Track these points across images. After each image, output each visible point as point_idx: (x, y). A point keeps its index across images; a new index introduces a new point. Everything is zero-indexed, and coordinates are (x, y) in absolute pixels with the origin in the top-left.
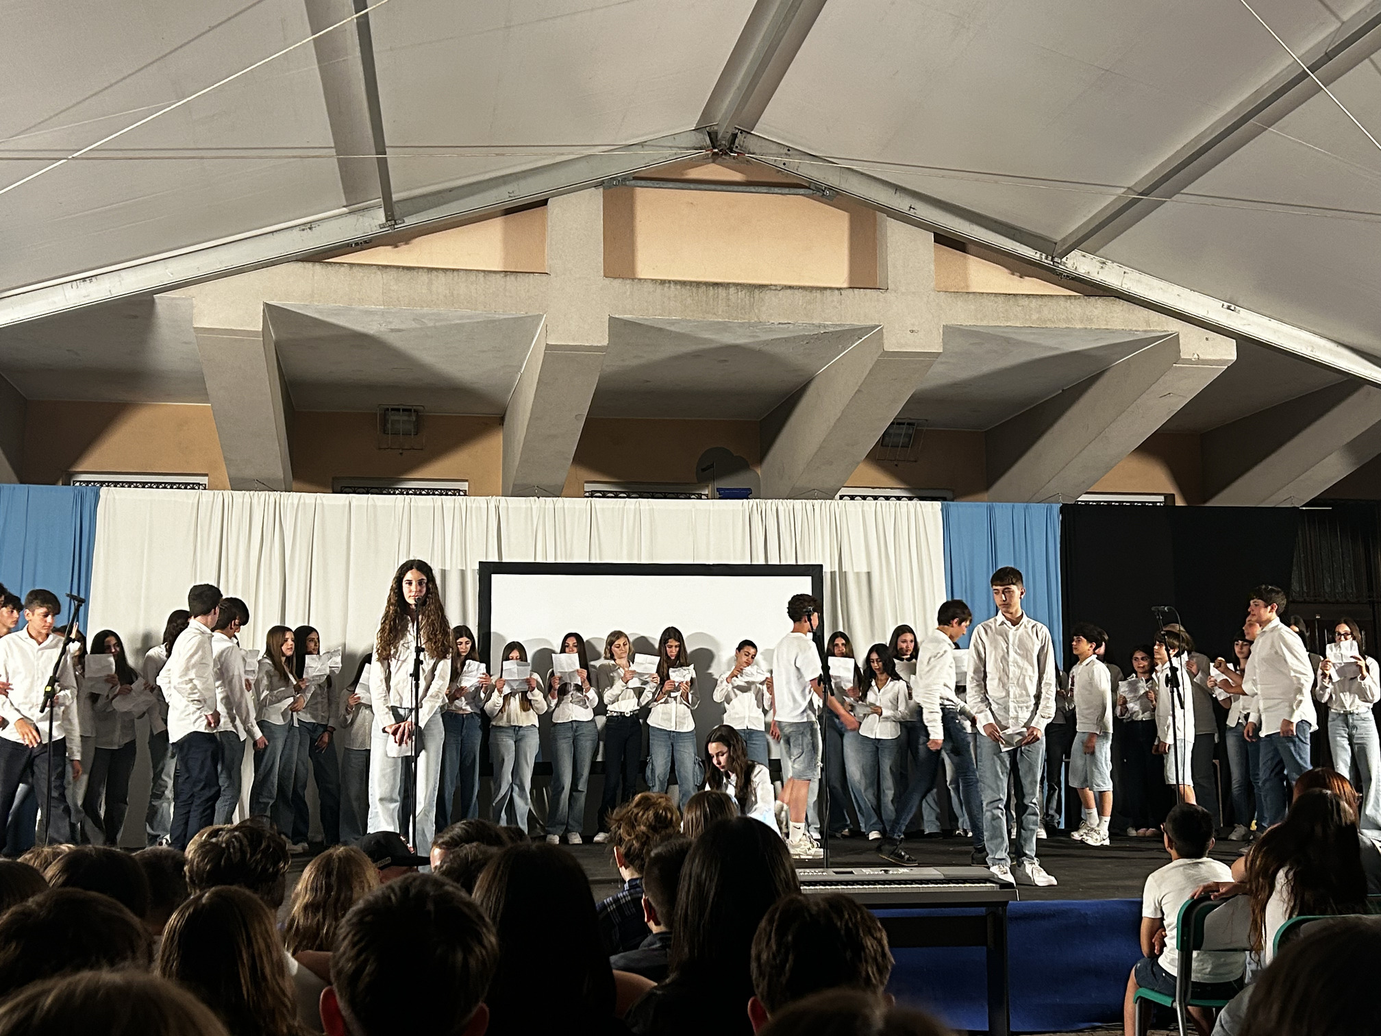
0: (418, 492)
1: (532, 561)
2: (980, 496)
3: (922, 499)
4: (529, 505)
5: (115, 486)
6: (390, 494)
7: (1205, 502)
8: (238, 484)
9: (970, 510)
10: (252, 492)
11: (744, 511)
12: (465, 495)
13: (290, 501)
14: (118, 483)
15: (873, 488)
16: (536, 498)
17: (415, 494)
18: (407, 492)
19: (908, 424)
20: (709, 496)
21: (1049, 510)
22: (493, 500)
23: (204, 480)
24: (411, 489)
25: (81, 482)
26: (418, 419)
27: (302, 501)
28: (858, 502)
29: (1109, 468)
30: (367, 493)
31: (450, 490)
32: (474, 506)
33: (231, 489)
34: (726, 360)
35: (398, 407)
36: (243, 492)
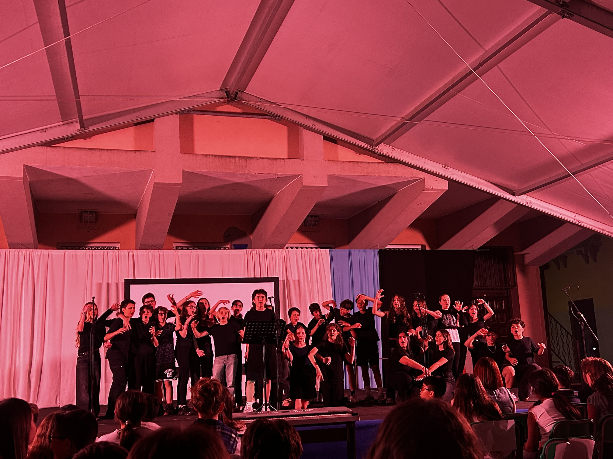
0: (97, 248)
1: (149, 278)
2: (345, 247)
3: (321, 248)
4: (148, 253)
6: (83, 249)
7: (438, 248)
8: (12, 246)
9: (341, 253)
10: (19, 250)
11: (244, 255)
12: (119, 249)
13: (37, 253)
15: (301, 243)
16: (151, 250)
19: (315, 216)
20: (230, 248)
21: (374, 252)
22: (131, 252)
24: (93, 247)
26: (97, 215)
27: (42, 252)
28: (295, 250)
29: (398, 234)
30: (72, 249)
31: (111, 247)
32: (122, 254)
33: (9, 249)
34: (235, 189)
35: (87, 210)
36: (15, 249)
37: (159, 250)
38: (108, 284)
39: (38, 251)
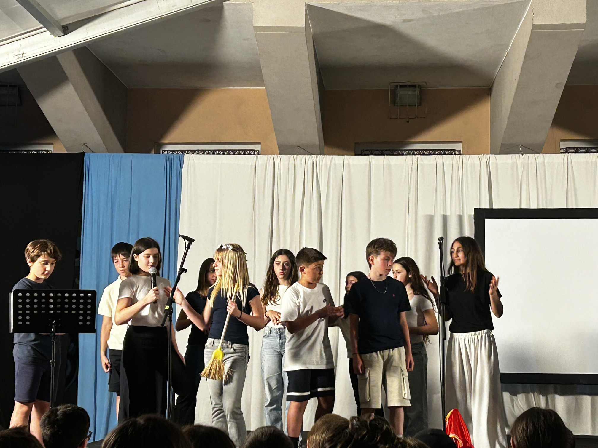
0: (422, 152)
4: (515, 161)
5: (192, 154)
8: (285, 150)
10: (295, 156)
12: (460, 154)
13: (324, 162)
16: (521, 155)
17: (419, 154)
22: (484, 158)
23: (257, 147)
24: (416, 150)
25: (168, 151)
26: (422, 91)
27: (333, 161)
31: (447, 150)
32: (468, 162)
33: (280, 154)
35: (406, 84)
36: (289, 155)
37: (536, 155)
38: (445, 219)
39: (326, 158)
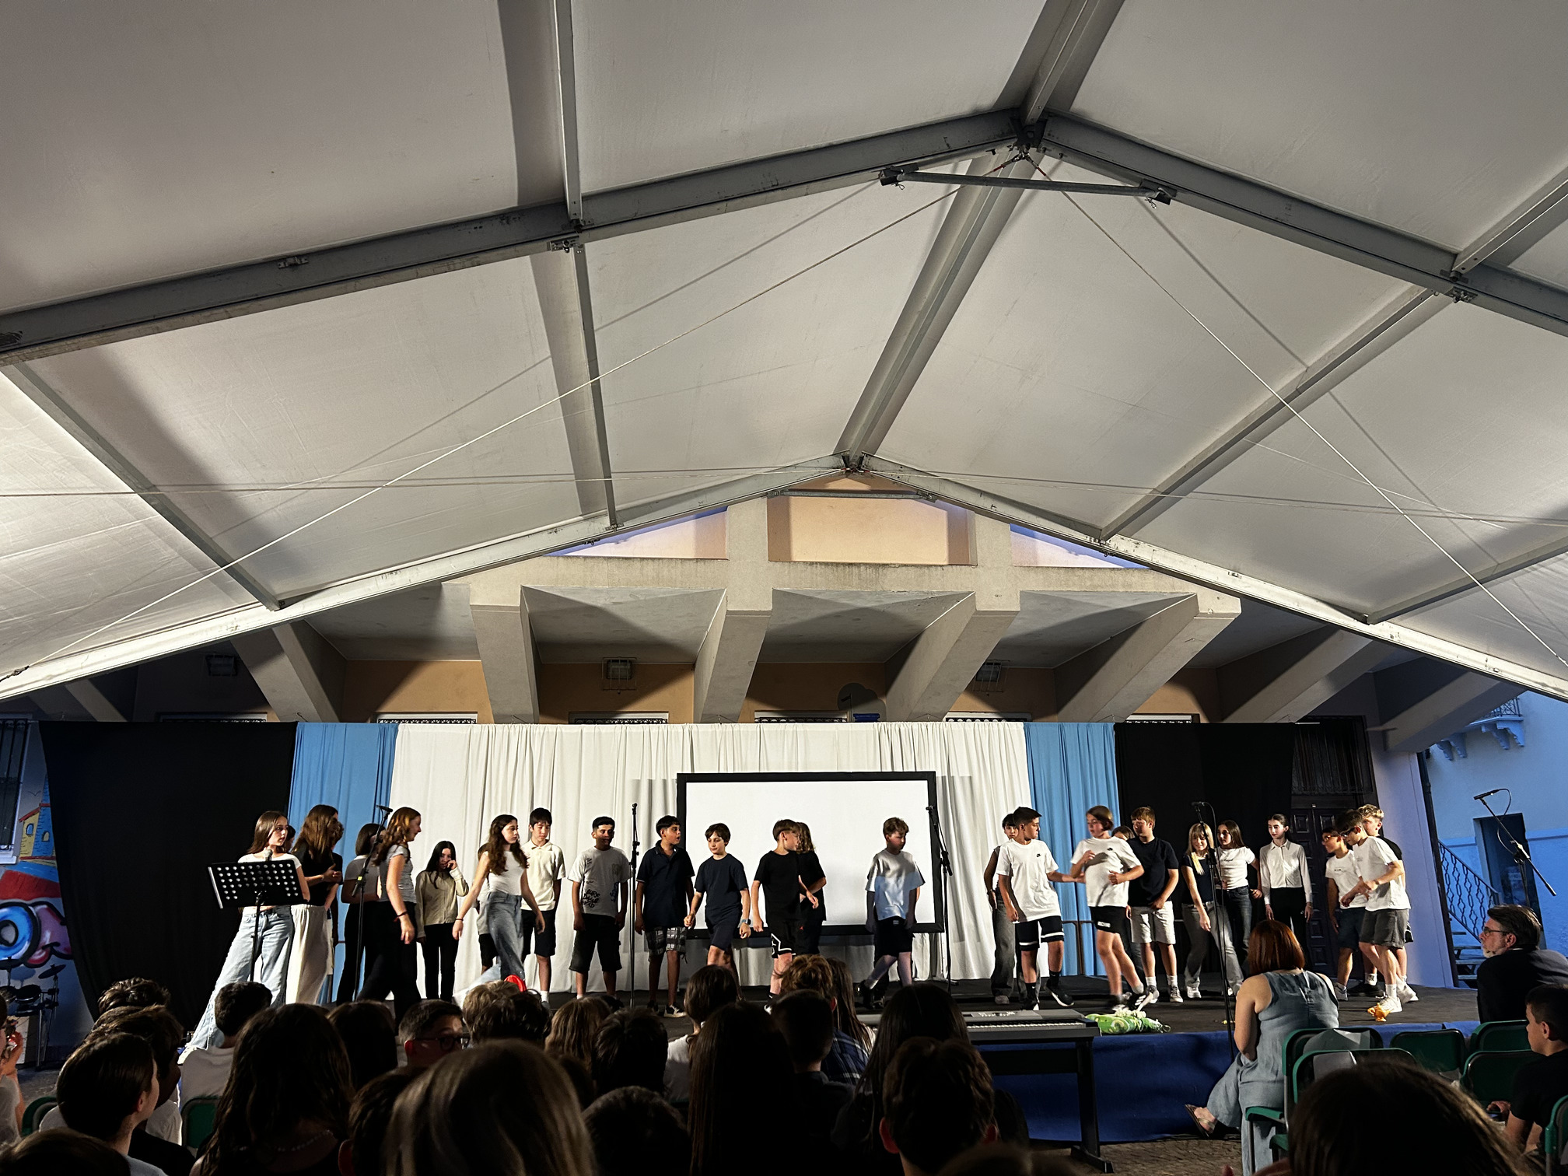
0: (632, 722)
1: (717, 772)
2: (1051, 718)
3: (1009, 720)
4: (714, 729)
5: (410, 723)
6: (611, 723)
7: (1223, 720)
8: (500, 719)
9: (1045, 728)
10: (510, 725)
11: (874, 732)
12: (666, 723)
13: (537, 730)
14: (412, 720)
15: (971, 712)
16: (720, 724)
17: (629, 723)
18: (623, 722)
19: (996, 664)
20: (848, 720)
21: (1105, 728)
22: (687, 726)
23: (474, 716)
24: (626, 719)
25: (384, 720)
26: (633, 666)
27: (546, 730)
28: (960, 723)
29: (1149, 696)
30: (594, 723)
31: (655, 719)
32: (673, 731)
33: (495, 723)
34: (858, 619)
35: (617, 659)
36: (504, 724)
37: (732, 724)
38: (651, 782)
39: (539, 727)
